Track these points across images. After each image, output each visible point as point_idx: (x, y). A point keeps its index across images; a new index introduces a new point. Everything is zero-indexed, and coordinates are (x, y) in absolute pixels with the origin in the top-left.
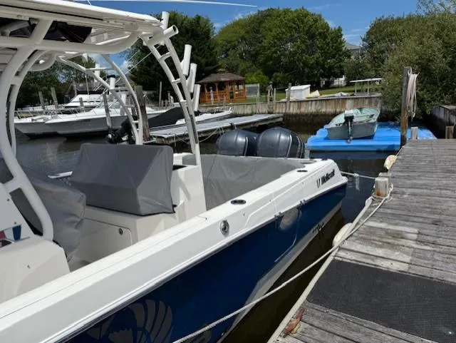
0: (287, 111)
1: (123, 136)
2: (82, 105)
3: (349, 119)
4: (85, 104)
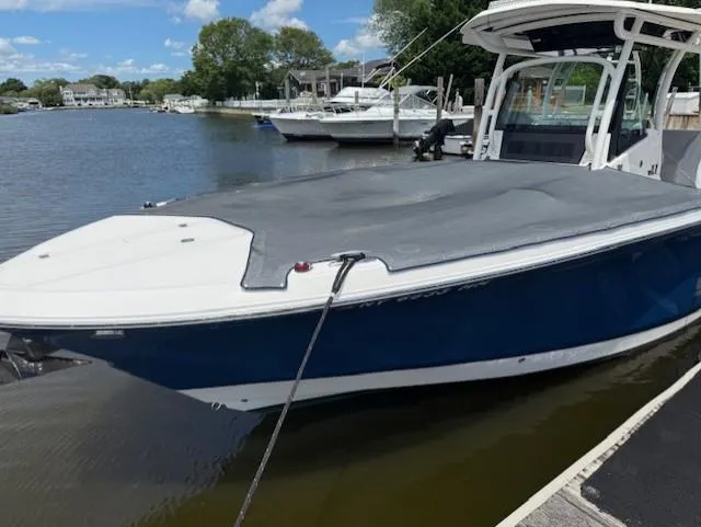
2: (357, 102)
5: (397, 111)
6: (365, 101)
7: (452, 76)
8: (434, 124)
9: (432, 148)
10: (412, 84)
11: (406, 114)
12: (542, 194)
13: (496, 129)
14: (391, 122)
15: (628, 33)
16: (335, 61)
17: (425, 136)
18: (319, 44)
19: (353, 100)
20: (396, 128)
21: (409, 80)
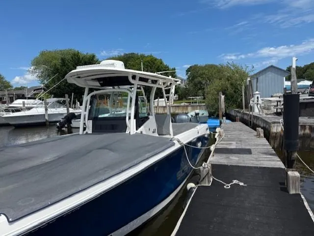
0: (158, 112)
1: (66, 124)
2: (24, 106)
3: (197, 114)
4: (26, 105)
5: (46, 110)
6: (29, 106)
7: (73, 94)
8: (66, 114)
9: (66, 126)
10: (53, 97)
11: (51, 111)
12: (108, 150)
13: (88, 119)
14: (44, 115)
15: (134, 81)
16: (12, 87)
17: (62, 120)
18: (2, 78)
19: (22, 105)
20: (47, 118)
21: (52, 96)
